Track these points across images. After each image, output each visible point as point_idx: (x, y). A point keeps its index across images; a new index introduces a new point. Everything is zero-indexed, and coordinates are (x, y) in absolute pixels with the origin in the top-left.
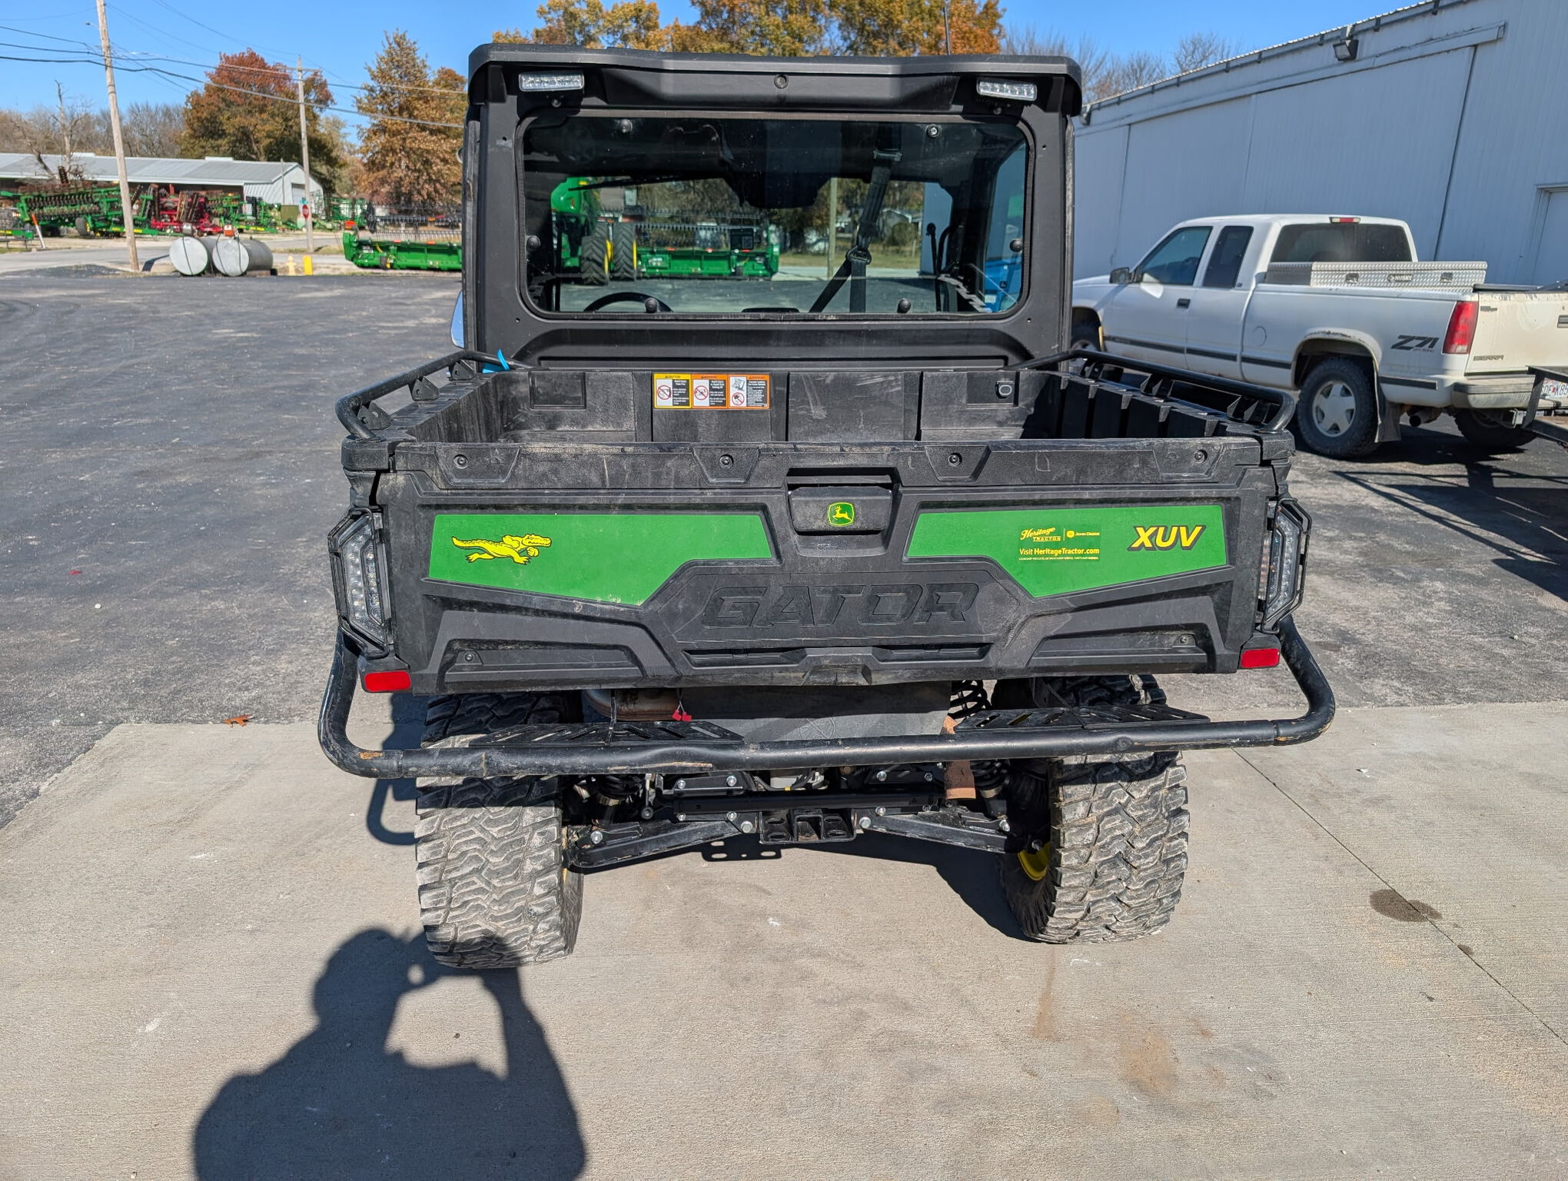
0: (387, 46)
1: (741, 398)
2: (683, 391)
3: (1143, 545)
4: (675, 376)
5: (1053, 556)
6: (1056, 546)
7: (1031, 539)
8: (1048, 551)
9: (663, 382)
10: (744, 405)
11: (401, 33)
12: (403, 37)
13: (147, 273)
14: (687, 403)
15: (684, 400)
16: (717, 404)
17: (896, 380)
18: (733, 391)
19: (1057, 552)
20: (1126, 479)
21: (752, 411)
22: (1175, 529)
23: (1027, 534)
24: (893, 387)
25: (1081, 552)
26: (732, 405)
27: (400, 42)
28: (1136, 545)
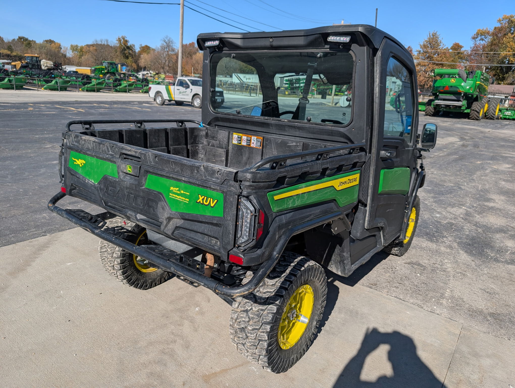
0: (429, 36)
1: (254, 144)
2: (240, 139)
3: (200, 202)
4: (238, 134)
5: (177, 198)
6: (178, 195)
7: (172, 190)
8: (176, 196)
9: (235, 136)
10: (255, 146)
11: (435, 32)
12: (436, 34)
13: (335, 106)
14: (240, 143)
15: (240, 142)
16: (248, 145)
17: (300, 145)
18: (252, 141)
19: (178, 197)
20: (194, 176)
21: (256, 148)
22: (209, 199)
23: (172, 188)
24: (298, 147)
25: (184, 199)
26: (252, 146)
27: (434, 35)
28: (198, 201)
